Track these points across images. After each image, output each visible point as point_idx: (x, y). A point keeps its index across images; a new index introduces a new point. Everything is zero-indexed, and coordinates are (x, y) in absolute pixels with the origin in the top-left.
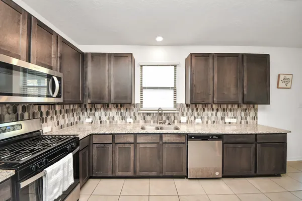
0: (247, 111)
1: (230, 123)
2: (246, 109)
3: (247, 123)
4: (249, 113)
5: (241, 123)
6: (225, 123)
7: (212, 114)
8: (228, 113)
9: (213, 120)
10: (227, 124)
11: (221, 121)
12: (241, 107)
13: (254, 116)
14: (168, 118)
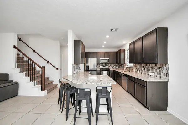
0: (161, 69)
1: (151, 75)
2: (160, 68)
3: (161, 78)
4: (162, 71)
5: (157, 77)
6: (148, 75)
7: (143, 69)
8: (150, 69)
9: (143, 72)
10: (150, 76)
11: (146, 73)
12: (157, 66)
13: (166, 73)
14: (131, 69)
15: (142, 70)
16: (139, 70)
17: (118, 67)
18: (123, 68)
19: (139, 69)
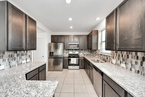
14: (107, 58)
15: (134, 63)
16: (126, 63)
17: (89, 54)
18: (96, 55)
19: (123, 60)
